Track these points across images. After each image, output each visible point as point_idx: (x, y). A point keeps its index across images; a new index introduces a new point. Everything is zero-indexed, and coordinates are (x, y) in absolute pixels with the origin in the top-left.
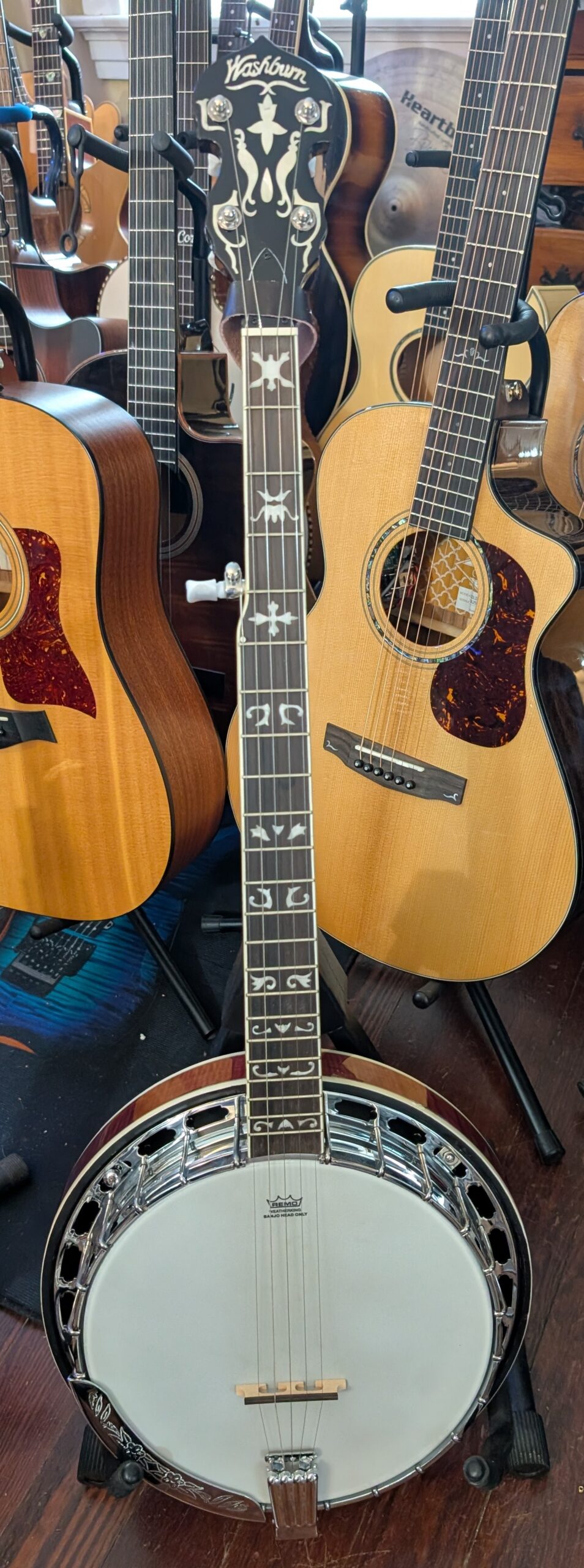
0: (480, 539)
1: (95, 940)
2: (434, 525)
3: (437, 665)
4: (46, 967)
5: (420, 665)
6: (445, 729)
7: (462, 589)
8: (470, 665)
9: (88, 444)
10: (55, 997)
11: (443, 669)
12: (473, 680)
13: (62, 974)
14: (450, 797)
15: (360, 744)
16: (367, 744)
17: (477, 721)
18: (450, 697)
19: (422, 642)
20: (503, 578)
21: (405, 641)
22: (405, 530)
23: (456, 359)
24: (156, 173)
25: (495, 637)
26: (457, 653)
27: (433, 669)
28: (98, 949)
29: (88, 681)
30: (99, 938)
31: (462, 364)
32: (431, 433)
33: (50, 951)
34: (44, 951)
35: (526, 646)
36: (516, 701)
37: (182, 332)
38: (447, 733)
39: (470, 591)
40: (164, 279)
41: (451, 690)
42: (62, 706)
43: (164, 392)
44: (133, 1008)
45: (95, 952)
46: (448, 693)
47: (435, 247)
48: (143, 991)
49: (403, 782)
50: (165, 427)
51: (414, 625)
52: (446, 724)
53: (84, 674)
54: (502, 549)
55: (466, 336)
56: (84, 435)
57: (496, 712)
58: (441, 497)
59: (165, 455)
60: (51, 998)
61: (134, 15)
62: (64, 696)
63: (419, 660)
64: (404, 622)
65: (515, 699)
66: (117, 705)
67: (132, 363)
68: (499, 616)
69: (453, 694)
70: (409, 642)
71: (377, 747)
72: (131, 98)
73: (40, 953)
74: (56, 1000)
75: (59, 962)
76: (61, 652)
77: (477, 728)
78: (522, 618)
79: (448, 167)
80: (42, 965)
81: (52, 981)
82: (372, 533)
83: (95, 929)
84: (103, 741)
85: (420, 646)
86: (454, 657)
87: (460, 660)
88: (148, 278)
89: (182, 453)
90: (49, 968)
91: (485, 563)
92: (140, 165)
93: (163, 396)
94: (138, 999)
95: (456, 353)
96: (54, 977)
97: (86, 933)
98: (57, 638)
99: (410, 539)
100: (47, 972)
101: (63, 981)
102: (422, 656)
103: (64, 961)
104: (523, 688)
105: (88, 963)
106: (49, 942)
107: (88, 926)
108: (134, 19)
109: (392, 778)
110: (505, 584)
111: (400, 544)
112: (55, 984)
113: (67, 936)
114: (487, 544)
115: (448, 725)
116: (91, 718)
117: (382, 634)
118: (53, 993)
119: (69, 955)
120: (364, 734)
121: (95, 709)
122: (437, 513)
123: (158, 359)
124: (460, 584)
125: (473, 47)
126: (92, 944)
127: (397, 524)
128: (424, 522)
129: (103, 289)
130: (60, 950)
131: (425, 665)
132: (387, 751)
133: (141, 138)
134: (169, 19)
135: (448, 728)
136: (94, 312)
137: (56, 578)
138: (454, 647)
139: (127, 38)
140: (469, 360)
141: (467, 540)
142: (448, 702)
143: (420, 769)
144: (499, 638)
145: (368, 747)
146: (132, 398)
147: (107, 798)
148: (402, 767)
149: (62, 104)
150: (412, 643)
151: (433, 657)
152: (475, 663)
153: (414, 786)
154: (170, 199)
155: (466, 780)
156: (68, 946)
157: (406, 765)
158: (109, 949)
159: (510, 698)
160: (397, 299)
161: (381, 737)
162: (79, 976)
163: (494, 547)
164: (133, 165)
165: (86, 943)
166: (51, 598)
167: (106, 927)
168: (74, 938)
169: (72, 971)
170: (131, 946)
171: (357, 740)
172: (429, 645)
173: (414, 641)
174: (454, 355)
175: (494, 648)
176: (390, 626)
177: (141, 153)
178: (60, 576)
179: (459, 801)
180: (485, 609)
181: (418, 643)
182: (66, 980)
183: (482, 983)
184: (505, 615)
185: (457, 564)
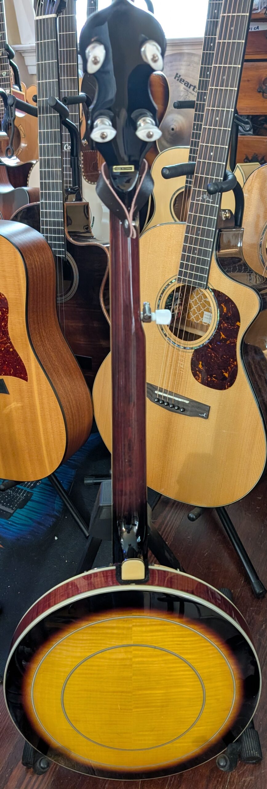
0: (212, 288)
1: (32, 490)
2: (190, 282)
3: (193, 350)
4: (8, 504)
5: (185, 350)
6: (198, 382)
7: (205, 313)
8: (210, 350)
9: (19, 248)
10: (13, 519)
11: (197, 352)
12: (211, 357)
13: (17, 508)
14: (203, 415)
15: (157, 390)
16: (161, 390)
17: (214, 377)
18: (200, 366)
19: (185, 339)
20: (224, 306)
21: (177, 339)
22: (175, 285)
23: (197, 200)
24: (51, 117)
25: (221, 336)
26: (203, 344)
27: (192, 352)
28: (34, 495)
29: (23, 364)
30: (34, 489)
31: (200, 203)
32: (186, 237)
33: (11, 496)
34: (8, 496)
35: (237, 340)
36: (233, 367)
37: (67, 193)
38: (199, 384)
39: (209, 314)
40: (56, 167)
41: (201, 363)
42: (11, 376)
43: (58, 222)
44: (51, 523)
45: (33, 497)
46: (199, 364)
47: (189, 147)
48: (56, 516)
49: (179, 408)
50: (59, 239)
51: (181, 331)
52: (199, 379)
53: (21, 360)
54: (223, 292)
55: (201, 189)
56: (17, 244)
57: (223, 372)
58: (192, 268)
59: (60, 252)
60: (11, 520)
61: (38, 42)
62: (12, 371)
63: (185, 348)
64: (176, 329)
65: (232, 366)
66: (38, 375)
67: (42, 209)
68: (223, 325)
69: (202, 365)
70: (179, 339)
71: (166, 392)
72: (37, 82)
73: (6, 497)
74: (13, 520)
75: (15, 502)
76: (9, 350)
77: (214, 381)
78: (234, 326)
79: (194, 108)
80: (7, 504)
81: (11, 511)
82: (160, 286)
83: (32, 485)
84: (31, 392)
85: (184, 341)
86: (201, 346)
87: (205, 347)
88: (49, 167)
89: (68, 251)
90: (10, 505)
91: (215, 300)
92: (43, 113)
93: (58, 224)
94: (54, 519)
95: (197, 197)
96: (12, 509)
97: (28, 487)
98: (8, 343)
99: (178, 289)
100: (9, 507)
101: (17, 511)
102: (186, 346)
103: (18, 501)
104: (236, 360)
105: (29, 502)
106: (10, 492)
107: (29, 484)
108: (38, 44)
109: (174, 406)
110: (225, 310)
111: (173, 291)
112: (13, 513)
113: (19, 489)
114: (216, 290)
115: (200, 380)
116: (25, 382)
117: (166, 336)
118: (12, 517)
119: (20, 498)
120: (159, 385)
121: (27, 377)
122: (191, 276)
123: (54, 206)
124: (204, 310)
125: (204, 50)
126: (31, 493)
127: (171, 282)
128: (184, 281)
129: (30, 174)
130: (15, 496)
131: (188, 351)
132: (171, 393)
133: (43, 101)
134: (55, 43)
135: (200, 381)
136: (26, 185)
137: (6, 314)
138: (201, 342)
139: (35, 54)
140: (203, 200)
141: (206, 289)
142: (199, 368)
143: (187, 402)
144: (223, 336)
145: (161, 391)
146: (43, 225)
147: (34, 421)
148: (178, 401)
149: (10, 87)
150: (181, 340)
151: (191, 346)
152: (212, 349)
153: (184, 410)
154: (58, 129)
155: (210, 407)
156: (19, 494)
157: (180, 400)
158: (40, 495)
159: (230, 366)
160: (167, 172)
161: (168, 387)
162: (25, 508)
163: (219, 292)
164: (40, 114)
165: (28, 492)
166: (4, 324)
167: (38, 484)
168: (22, 490)
169: (21, 506)
170: (50, 493)
171: (156, 388)
172: (189, 341)
173: (182, 339)
174: (196, 198)
175: (221, 341)
176: (170, 332)
177: (43, 108)
178: (8, 313)
179: (207, 417)
180: (216, 322)
181: (183, 340)
182: (18, 511)
183: (223, 507)
184: (226, 325)
185: (202, 300)
